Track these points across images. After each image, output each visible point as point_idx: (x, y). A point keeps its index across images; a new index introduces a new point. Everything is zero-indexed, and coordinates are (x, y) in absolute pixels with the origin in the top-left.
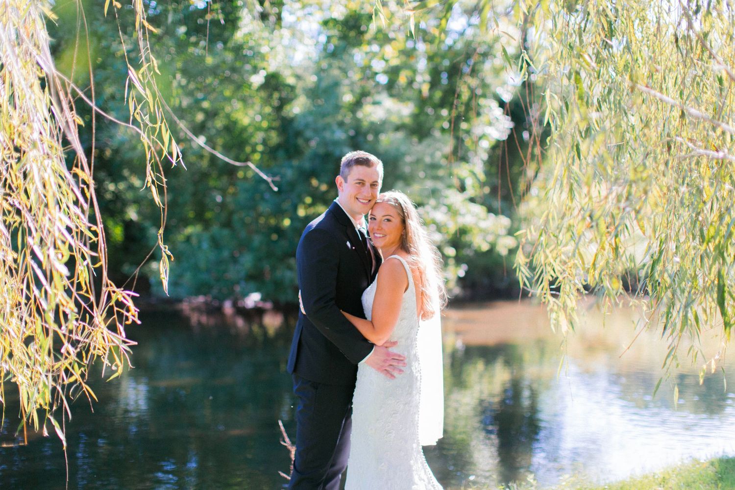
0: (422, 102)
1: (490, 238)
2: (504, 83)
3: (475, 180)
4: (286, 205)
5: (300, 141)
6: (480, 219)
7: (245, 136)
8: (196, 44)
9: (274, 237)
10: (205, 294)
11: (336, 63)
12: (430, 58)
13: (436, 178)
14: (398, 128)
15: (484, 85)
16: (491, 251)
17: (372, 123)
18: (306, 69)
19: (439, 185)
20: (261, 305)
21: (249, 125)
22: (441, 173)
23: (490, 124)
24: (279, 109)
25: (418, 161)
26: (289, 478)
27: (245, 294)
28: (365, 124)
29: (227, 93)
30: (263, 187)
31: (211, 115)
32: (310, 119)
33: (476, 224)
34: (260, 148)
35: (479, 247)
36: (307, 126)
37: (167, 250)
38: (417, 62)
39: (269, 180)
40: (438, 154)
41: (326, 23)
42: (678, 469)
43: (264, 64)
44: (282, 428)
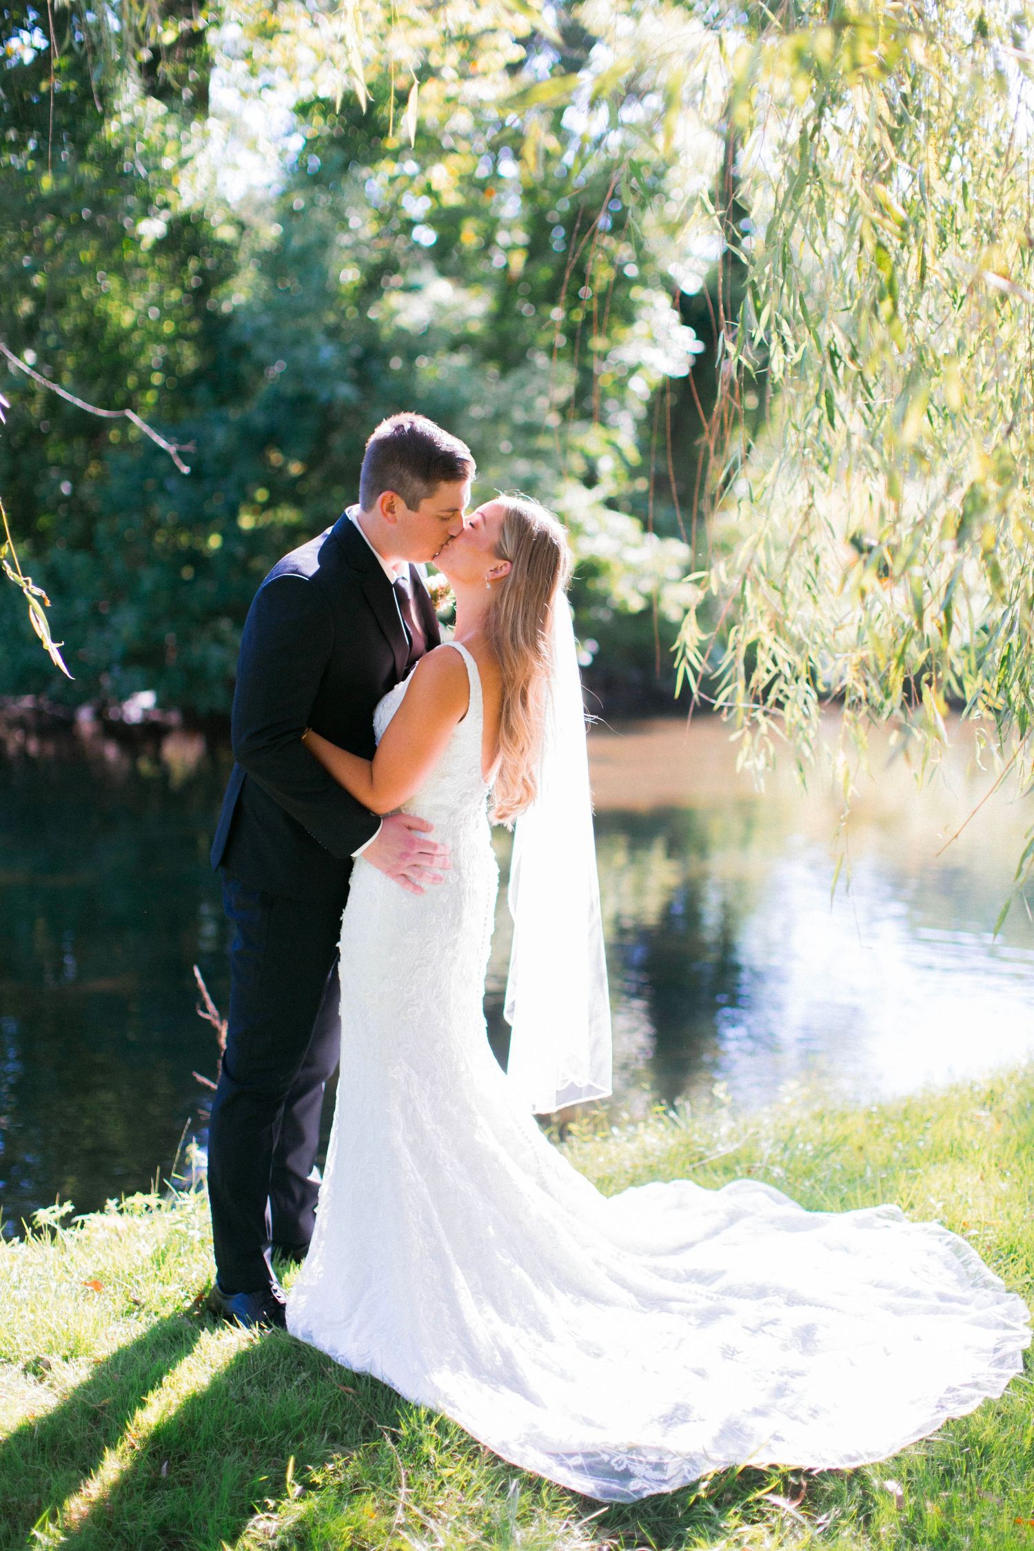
0: (508, 288)
1: (648, 586)
2: (685, 255)
3: (619, 461)
4: (215, 505)
5: (245, 368)
6: (627, 544)
7: (125, 350)
8: (18, 146)
9: (187, 573)
10: (38, 693)
11: (324, 199)
12: (529, 194)
13: (534, 454)
14: (456, 345)
15: (642, 259)
16: (647, 613)
17: (401, 332)
18: (260, 208)
19: (543, 471)
20: (156, 717)
21: (135, 327)
22: (544, 442)
23: (654, 342)
24: (200, 294)
25: (499, 417)
26: (214, 1086)
27: (125, 695)
28: (386, 333)
29: (86, 256)
30: (162, 464)
31: (50, 302)
32: (265, 320)
33: (618, 555)
34: (157, 379)
35: (624, 603)
36: (259, 333)
37: (31, 586)
38: (500, 204)
39: (172, 450)
40: (541, 403)
41: (303, 110)
42: (1021, 1074)
43: (170, 196)
44: (201, 982)
